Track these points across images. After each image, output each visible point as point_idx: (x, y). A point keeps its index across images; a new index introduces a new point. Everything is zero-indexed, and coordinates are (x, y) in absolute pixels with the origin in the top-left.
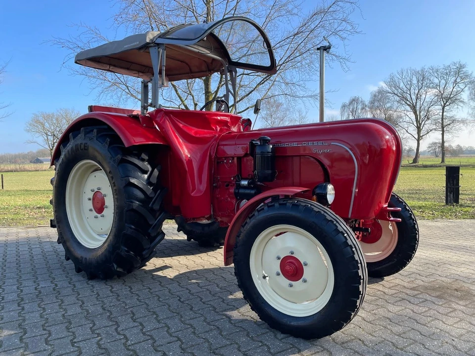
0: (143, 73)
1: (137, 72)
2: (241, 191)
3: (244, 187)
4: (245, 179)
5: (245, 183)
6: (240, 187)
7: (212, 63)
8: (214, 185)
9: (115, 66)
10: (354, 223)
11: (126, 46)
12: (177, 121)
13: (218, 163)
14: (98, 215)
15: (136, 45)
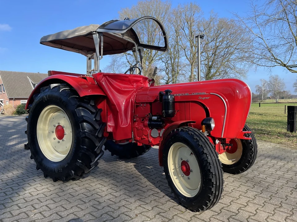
0: (81, 50)
1: (78, 50)
2: (152, 123)
3: (154, 121)
4: (155, 116)
5: (155, 118)
6: (150, 120)
7: (127, 45)
8: (135, 120)
9: (64, 46)
11: (77, 34)
12: (111, 80)
13: (136, 106)
14: (60, 140)
15: (84, 33)
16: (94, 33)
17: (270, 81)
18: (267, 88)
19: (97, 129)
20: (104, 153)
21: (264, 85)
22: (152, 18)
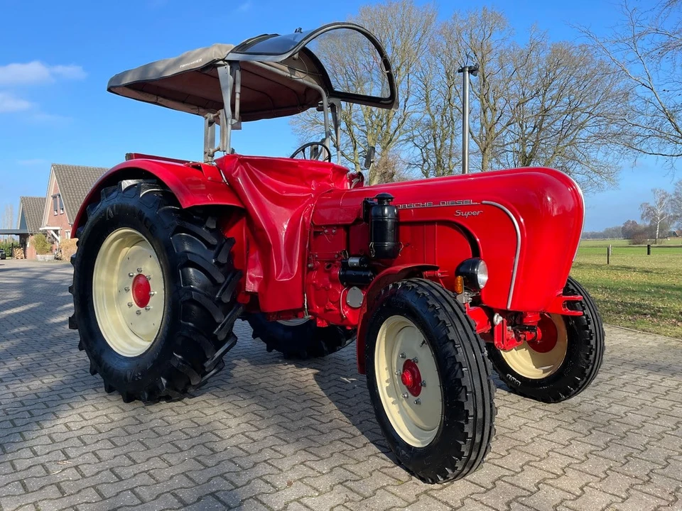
0: (204, 108)
1: (196, 107)
2: (349, 272)
3: (354, 268)
4: (355, 256)
5: (354, 261)
6: (345, 266)
8: (310, 265)
9: (165, 97)
10: (513, 318)
11: (183, 66)
12: (256, 172)
13: (315, 232)
14: (141, 309)
15: (197, 64)
16: (221, 62)
17: (676, 194)
18: (668, 210)
19: (220, 285)
20: (236, 341)
21: (661, 203)
22: (354, 26)
